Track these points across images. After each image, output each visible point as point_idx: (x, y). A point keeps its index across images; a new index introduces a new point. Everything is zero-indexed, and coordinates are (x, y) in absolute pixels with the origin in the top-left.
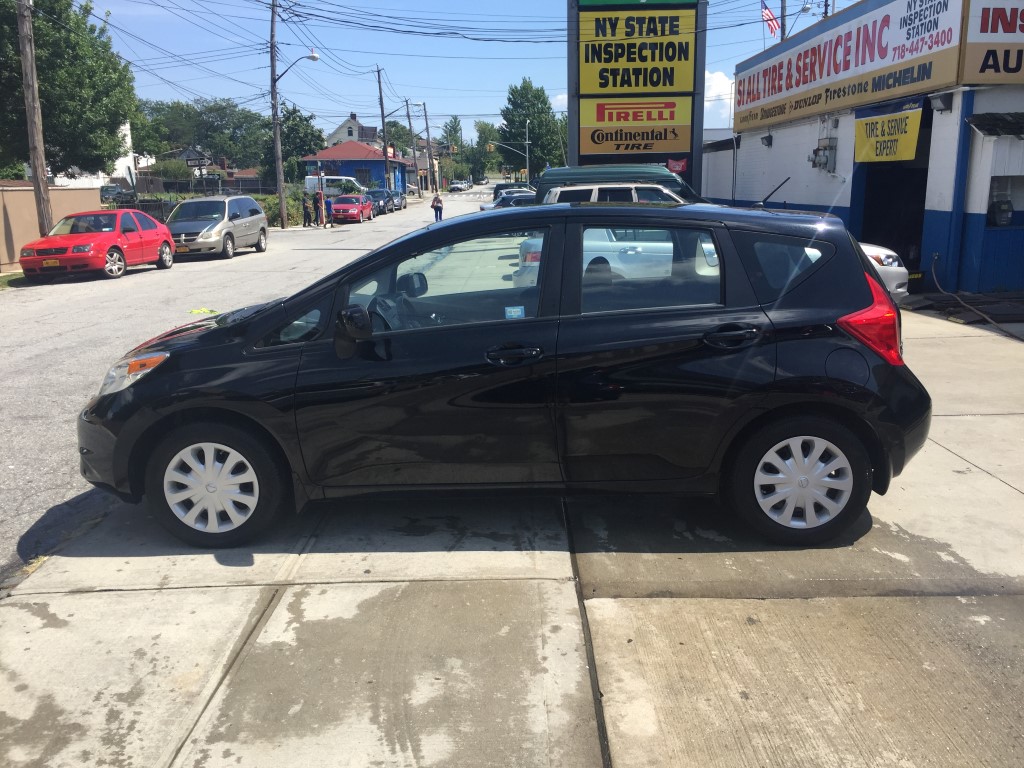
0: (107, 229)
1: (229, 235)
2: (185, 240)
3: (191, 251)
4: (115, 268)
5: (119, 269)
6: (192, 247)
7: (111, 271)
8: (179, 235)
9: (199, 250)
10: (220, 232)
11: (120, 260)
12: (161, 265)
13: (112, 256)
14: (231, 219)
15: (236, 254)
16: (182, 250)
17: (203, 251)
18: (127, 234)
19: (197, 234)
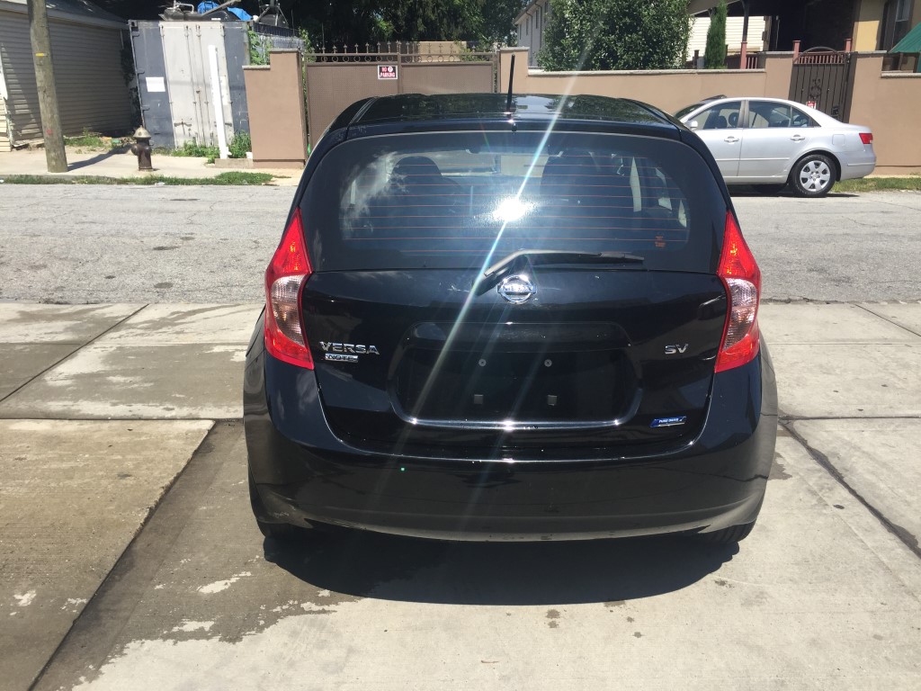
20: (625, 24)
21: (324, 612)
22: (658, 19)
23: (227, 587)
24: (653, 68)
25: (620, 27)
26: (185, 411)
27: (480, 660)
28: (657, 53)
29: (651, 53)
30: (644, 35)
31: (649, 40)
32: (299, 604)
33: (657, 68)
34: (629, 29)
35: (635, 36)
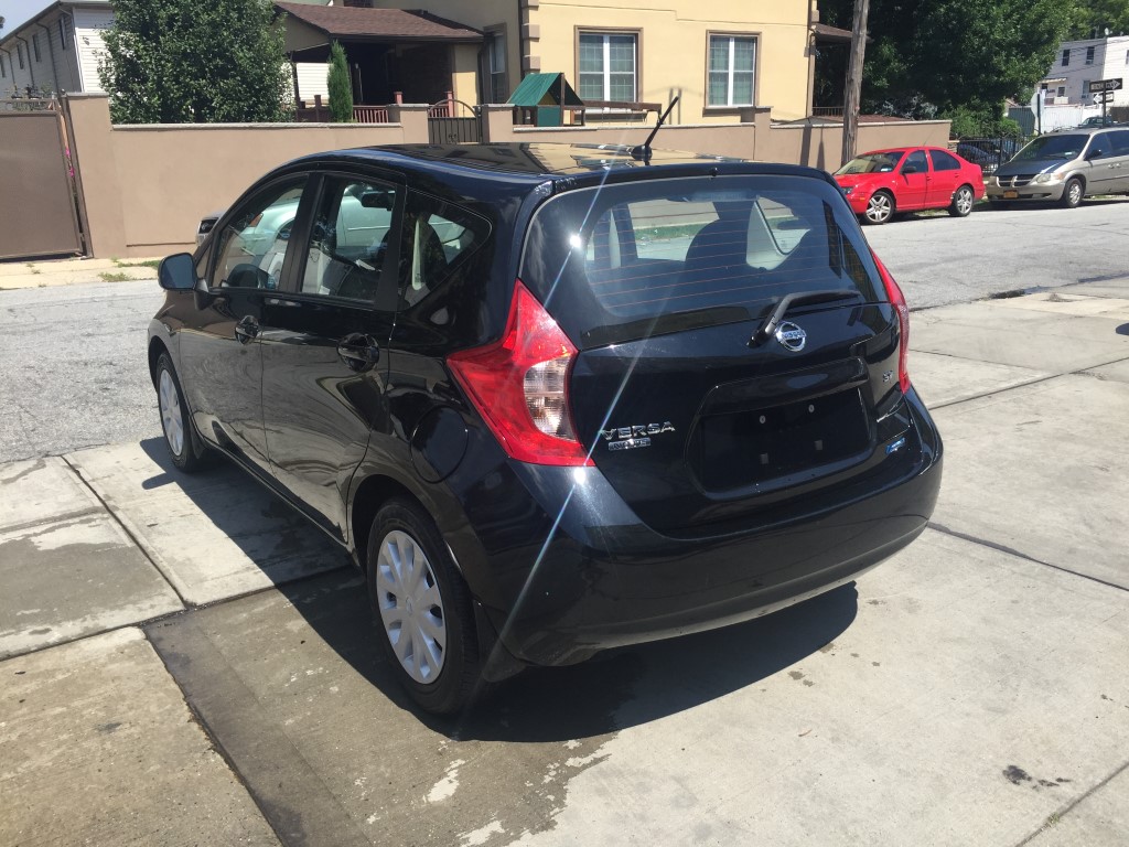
0: (886, 170)
1: (1079, 179)
2: (1016, 184)
3: (1020, 196)
4: (878, 213)
5: (883, 215)
6: (1021, 193)
7: (873, 216)
8: (1011, 177)
9: (1030, 196)
10: (1063, 175)
11: (886, 205)
12: (954, 212)
13: (878, 199)
14: (1087, 158)
15: (1082, 204)
16: (1010, 195)
17: (1035, 198)
18: (907, 175)
19: (1032, 176)
20: (216, 66)
21: (596, 761)
22: (256, 62)
23: (456, 784)
24: (261, 120)
25: (210, 69)
26: (71, 628)
27: (796, 735)
28: (262, 103)
29: (255, 104)
30: (244, 81)
31: (250, 86)
32: (563, 765)
33: (266, 121)
34: (223, 73)
35: (231, 81)
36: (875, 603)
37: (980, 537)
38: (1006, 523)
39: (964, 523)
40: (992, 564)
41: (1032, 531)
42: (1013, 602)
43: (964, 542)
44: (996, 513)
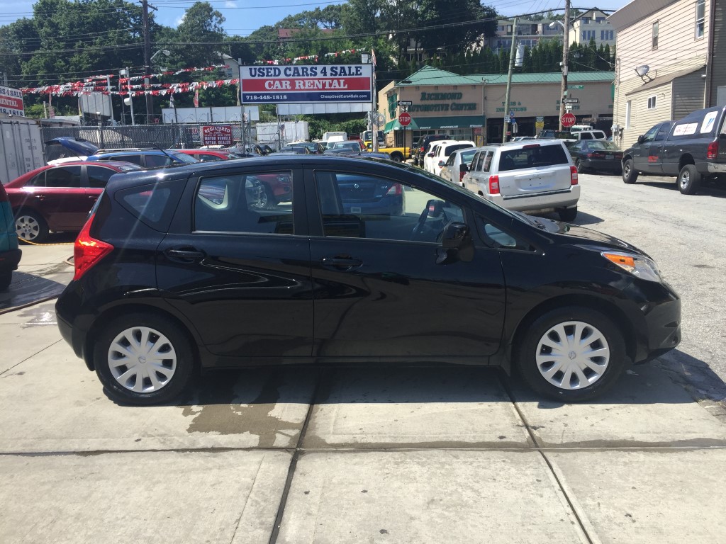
36: (98, 399)
37: (54, 457)
38: (33, 477)
39: (66, 463)
40: (39, 438)
41: (12, 477)
42: (24, 423)
43: (63, 449)
44: (43, 484)
